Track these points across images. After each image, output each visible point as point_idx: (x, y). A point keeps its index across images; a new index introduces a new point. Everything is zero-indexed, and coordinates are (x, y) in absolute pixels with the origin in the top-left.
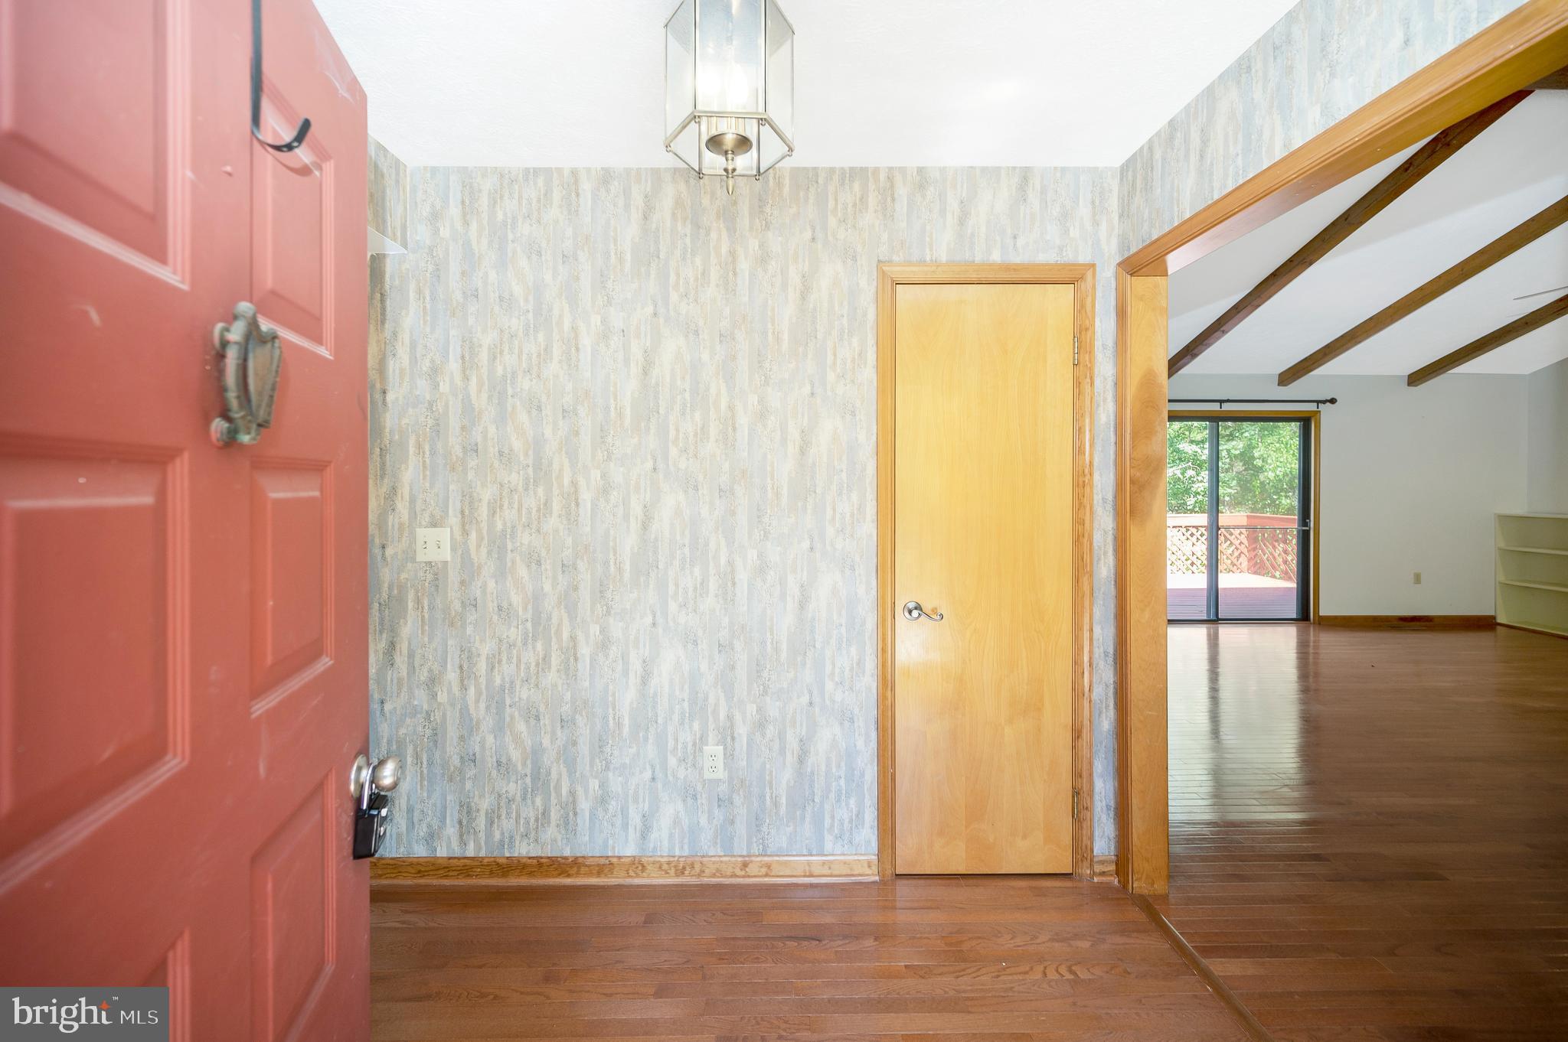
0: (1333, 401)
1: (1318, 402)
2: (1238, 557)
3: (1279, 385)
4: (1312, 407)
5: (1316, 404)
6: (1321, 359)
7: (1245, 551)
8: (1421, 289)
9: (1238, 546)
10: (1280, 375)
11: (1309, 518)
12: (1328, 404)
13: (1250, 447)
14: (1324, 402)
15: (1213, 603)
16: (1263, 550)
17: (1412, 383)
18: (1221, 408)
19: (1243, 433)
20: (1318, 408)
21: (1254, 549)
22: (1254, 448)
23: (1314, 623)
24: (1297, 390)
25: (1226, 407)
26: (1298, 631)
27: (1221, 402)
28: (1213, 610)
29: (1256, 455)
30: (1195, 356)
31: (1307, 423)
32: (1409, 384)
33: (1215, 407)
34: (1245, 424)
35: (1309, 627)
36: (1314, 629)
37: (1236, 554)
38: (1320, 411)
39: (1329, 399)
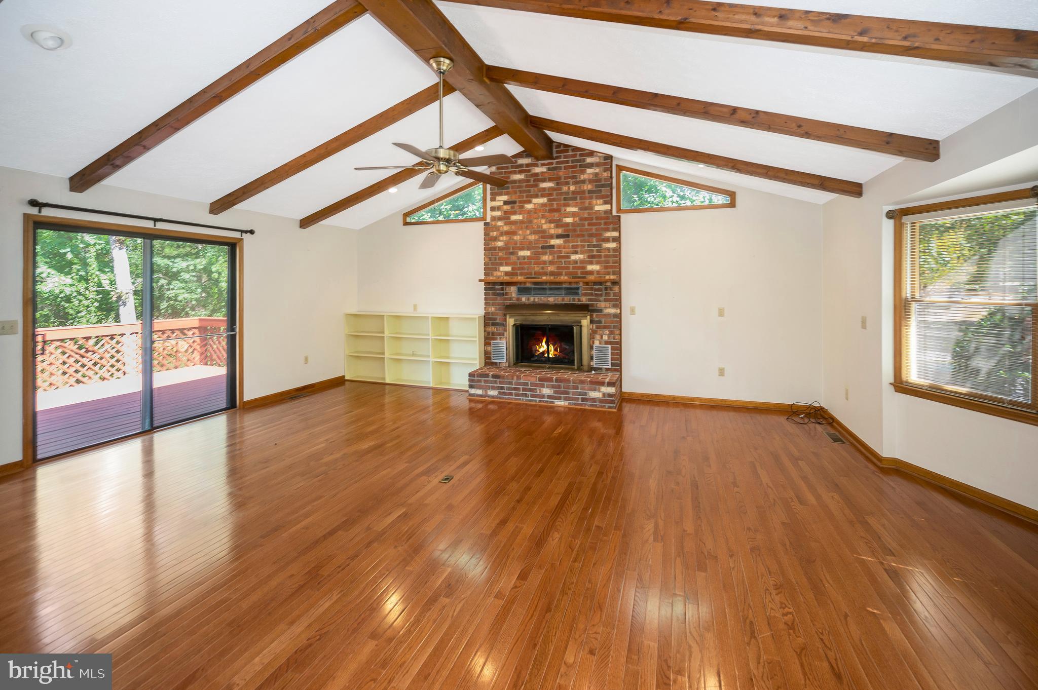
0: (252, 232)
1: (242, 231)
2: (193, 352)
3: (210, 213)
4: (237, 235)
5: (240, 233)
6: (241, 196)
7: (198, 347)
8: (304, 156)
9: (192, 345)
10: (211, 204)
11: (235, 324)
12: (248, 234)
13: (211, 263)
14: (246, 232)
15: (148, 414)
16: (211, 346)
17: (303, 226)
18: (155, 226)
19: (206, 253)
20: (242, 236)
21: (206, 345)
22: (213, 264)
23: (240, 409)
24: (226, 219)
25: (160, 226)
26: (228, 418)
27: (156, 220)
28: (148, 421)
29: (214, 270)
30: (117, 167)
31: (232, 247)
32: (301, 227)
33: (149, 224)
34: (209, 246)
35: (235, 413)
36: (240, 415)
37: (191, 350)
38: (242, 239)
39: (249, 230)
